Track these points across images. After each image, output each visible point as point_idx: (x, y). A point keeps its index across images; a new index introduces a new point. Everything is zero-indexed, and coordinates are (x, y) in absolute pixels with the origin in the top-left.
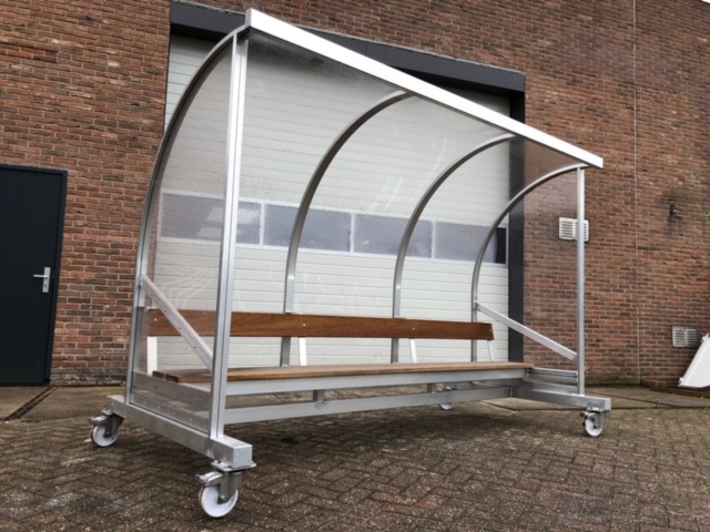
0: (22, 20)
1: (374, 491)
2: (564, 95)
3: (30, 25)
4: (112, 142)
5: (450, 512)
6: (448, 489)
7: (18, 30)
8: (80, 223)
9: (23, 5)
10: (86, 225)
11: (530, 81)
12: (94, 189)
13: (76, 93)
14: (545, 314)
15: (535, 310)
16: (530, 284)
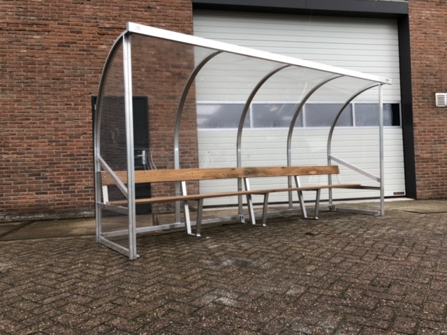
0: (115, 13)
2: (435, 12)
3: (119, 16)
4: (168, 77)
7: (113, 19)
8: (157, 125)
9: (114, 4)
10: (160, 126)
11: (411, 6)
12: (162, 105)
13: (147, 52)
14: (428, 155)
15: (422, 153)
16: (418, 137)
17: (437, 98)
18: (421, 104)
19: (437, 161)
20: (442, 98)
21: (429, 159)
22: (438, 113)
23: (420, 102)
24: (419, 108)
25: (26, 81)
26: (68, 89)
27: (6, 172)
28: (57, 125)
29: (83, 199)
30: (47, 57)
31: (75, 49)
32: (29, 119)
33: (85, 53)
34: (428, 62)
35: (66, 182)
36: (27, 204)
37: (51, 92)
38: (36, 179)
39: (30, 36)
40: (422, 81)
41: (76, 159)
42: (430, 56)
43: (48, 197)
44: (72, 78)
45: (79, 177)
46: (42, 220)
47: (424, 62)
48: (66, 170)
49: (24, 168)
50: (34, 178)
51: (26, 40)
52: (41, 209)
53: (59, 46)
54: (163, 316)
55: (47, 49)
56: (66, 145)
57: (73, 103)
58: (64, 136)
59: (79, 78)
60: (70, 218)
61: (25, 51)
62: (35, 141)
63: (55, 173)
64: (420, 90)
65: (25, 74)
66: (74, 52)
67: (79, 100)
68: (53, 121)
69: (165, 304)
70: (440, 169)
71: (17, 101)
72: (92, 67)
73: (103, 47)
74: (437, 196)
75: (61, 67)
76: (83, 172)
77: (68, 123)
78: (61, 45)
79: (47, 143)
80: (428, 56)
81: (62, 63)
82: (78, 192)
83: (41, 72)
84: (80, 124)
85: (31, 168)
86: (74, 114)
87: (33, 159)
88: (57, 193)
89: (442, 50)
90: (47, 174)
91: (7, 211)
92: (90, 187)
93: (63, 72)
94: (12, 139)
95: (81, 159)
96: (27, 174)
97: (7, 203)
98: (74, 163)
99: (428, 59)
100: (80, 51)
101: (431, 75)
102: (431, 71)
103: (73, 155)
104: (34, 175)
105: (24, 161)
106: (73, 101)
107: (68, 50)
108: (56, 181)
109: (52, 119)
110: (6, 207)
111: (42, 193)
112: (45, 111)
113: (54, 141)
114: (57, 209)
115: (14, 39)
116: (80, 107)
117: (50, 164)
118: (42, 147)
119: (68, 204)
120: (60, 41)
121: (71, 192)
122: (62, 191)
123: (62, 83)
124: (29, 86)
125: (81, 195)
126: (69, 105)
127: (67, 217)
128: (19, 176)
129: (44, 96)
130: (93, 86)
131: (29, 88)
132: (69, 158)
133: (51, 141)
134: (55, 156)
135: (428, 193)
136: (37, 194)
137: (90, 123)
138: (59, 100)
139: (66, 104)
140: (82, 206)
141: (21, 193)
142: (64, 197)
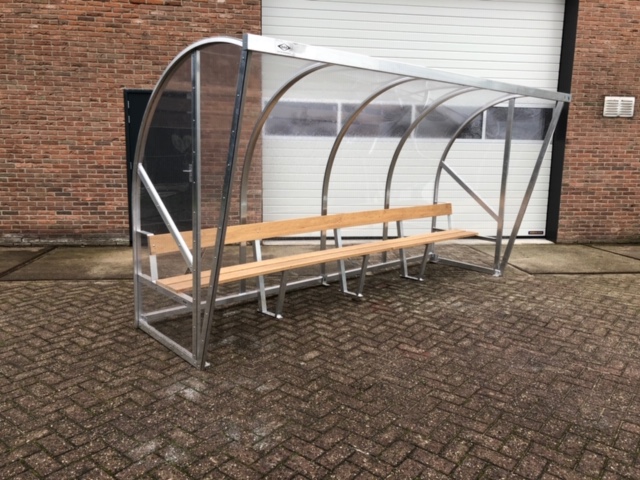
1: (401, 343)
5: (443, 359)
6: (448, 344)
13: (197, 29)
14: (582, 185)
15: (572, 181)
16: (570, 159)
17: (606, 104)
18: (581, 112)
19: (593, 193)
20: (614, 104)
21: (582, 189)
22: (605, 126)
23: (581, 109)
24: (579, 117)
25: (39, 67)
26: (93, 80)
27: (20, 185)
28: (80, 128)
29: (115, 222)
30: (64, 34)
31: (101, 23)
32: (45, 119)
33: (114, 29)
34: (601, 51)
35: (93, 200)
36: (47, 226)
37: (71, 83)
38: (57, 195)
39: (42, 6)
40: (588, 79)
41: (106, 172)
42: (606, 42)
43: (73, 218)
44: (97, 64)
45: (109, 195)
46: (65, 246)
47: (595, 50)
48: (92, 186)
49: (42, 181)
50: (54, 193)
51: (37, 12)
52: (65, 232)
53: (79, 19)
54: (118, 406)
55: (64, 24)
56: (92, 153)
57: (99, 99)
58: (90, 142)
59: (107, 65)
60: (100, 246)
61: (36, 26)
62: (54, 146)
63: (80, 189)
64: (583, 91)
65: (37, 57)
66: (100, 29)
67: (108, 94)
68: (75, 122)
69: (129, 392)
70: (595, 204)
71: (28, 94)
72: (124, 50)
73: (138, 21)
74: (585, 240)
75: (82, 49)
76: (115, 189)
77: (94, 125)
78: (81, 18)
79: (69, 150)
80: (601, 41)
81: (84, 44)
82: (109, 213)
83: (57, 54)
84: (110, 127)
85: (50, 181)
86: (101, 112)
87: (52, 169)
88: (82, 213)
89: (624, 33)
90: (70, 189)
91: (24, 232)
92: (123, 209)
93: (85, 56)
94: (25, 143)
95: (111, 172)
96: (45, 188)
97: (23, 222)
98: (102, 177)
99: (601, 46)
100: (107, 26)
101: (602, 69)
102: (604, 64)
103: (101, 167)
104: (54, 190)
105: (41, 171)
106: (99, 96)
107: (91, 25)
108: (81, 198)
109: (74, 119)
110: (22, 227)
111: (64, 213)
112: (65, 108)
113: (77, 148)
114: (83, 233)
115: (22, 10)
116: (109, 104)
117: (73, 176)
118: (62, 155)
119: (96, 227)
120: (81, 12)
121: (100, 213)
122: (89, 212)
123: (85, 71)
124: (43, 74)
125: (112, 218)
126: (95, 100)
127: (95, 243)
128: (36, 190)
129: (63, 88)
130: (125, 75)
131: (43, 77)
132: (96, 170)
133: (73, 148)
134: (80, 167)
135: (573, 236)
136: (58, 213)
137: (122, 125)
138: (81, 93)
139: (91, 100)
140: (114, 232)
141: (40, 211)
142: (92, 219)
